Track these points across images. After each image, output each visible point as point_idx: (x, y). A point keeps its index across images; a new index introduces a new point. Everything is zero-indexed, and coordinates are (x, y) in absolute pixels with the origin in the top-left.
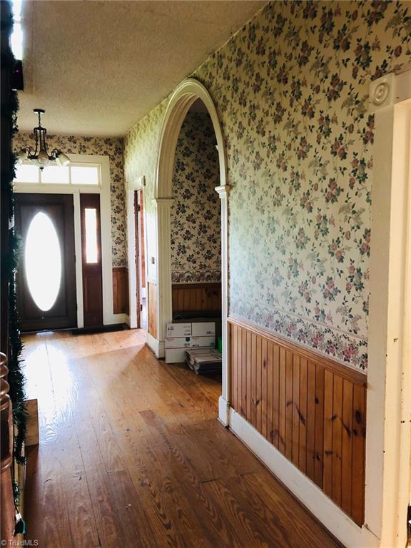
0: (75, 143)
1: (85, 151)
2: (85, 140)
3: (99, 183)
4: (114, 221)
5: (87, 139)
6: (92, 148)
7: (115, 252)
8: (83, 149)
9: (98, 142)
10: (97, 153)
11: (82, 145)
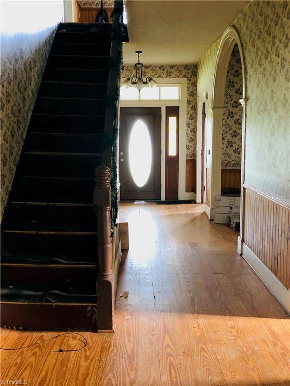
0: (164, 70)
1: (170, 76)
2: (170, 68)
3: (179, 98)
4: (188, 125)
5: (172, 67)
6: (176, 73)
7: (188, 148)
8: (169, 74)
9: (180, 68)
10: (178, 76)
11: (168, 71)
